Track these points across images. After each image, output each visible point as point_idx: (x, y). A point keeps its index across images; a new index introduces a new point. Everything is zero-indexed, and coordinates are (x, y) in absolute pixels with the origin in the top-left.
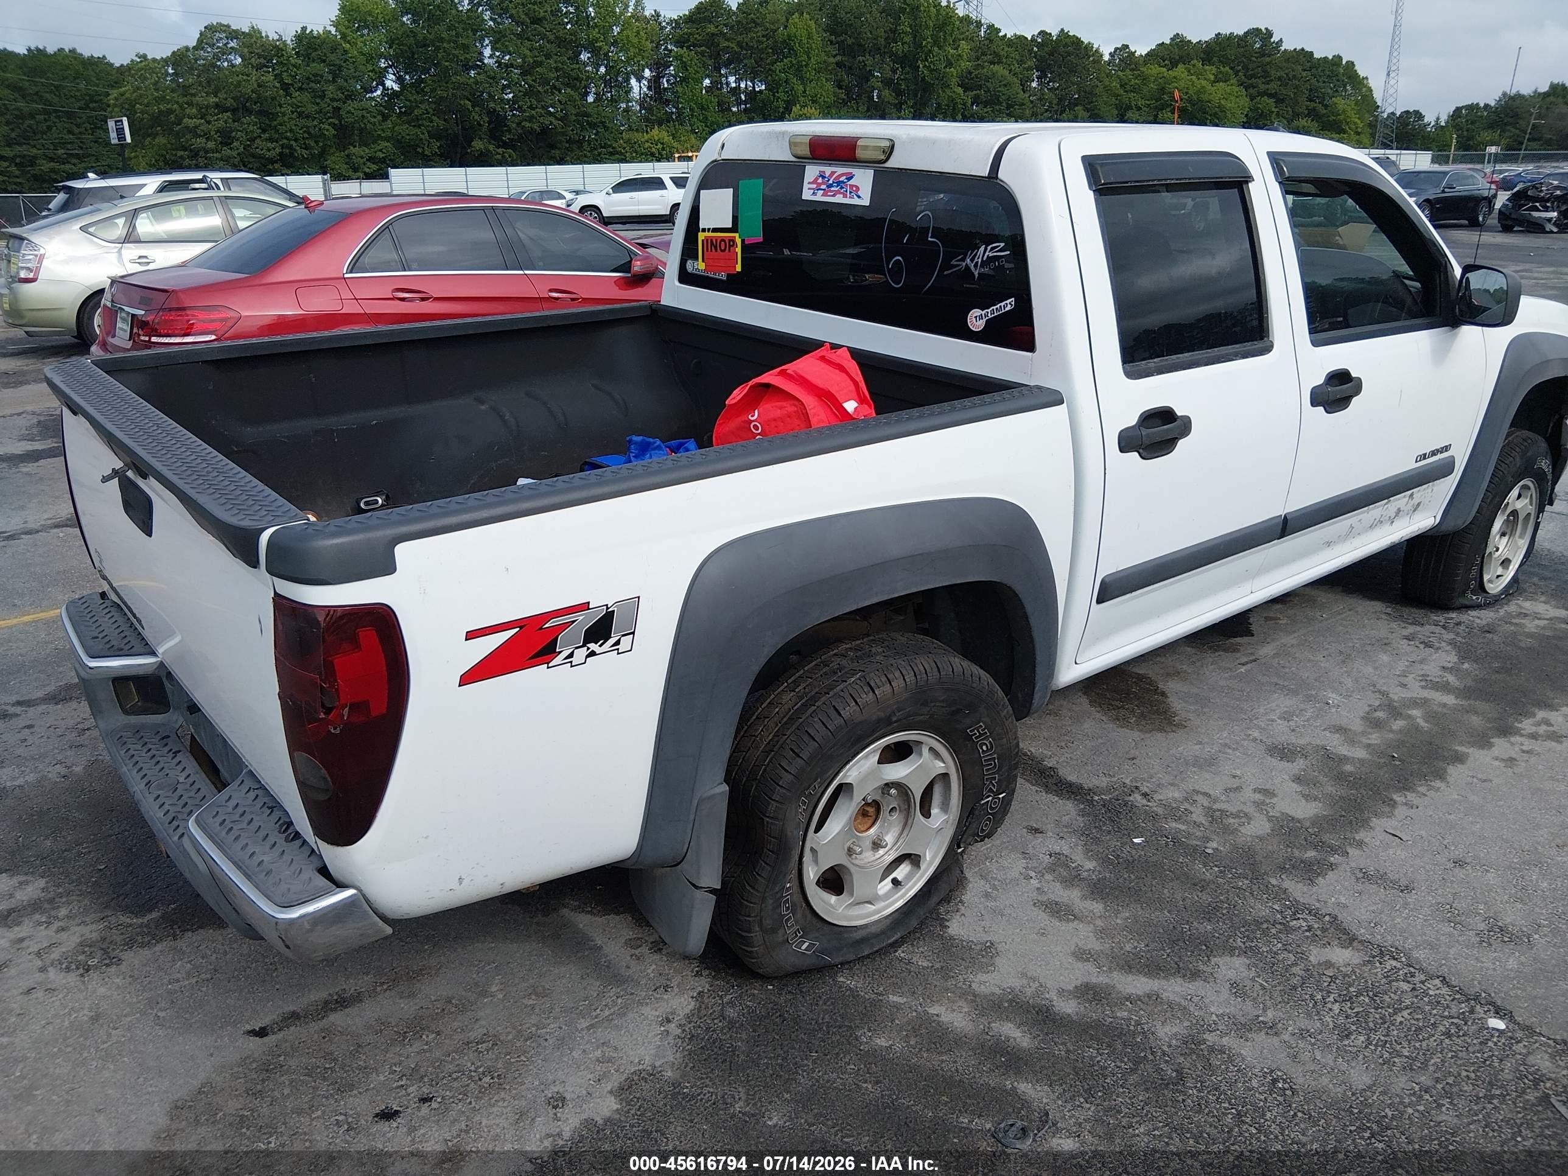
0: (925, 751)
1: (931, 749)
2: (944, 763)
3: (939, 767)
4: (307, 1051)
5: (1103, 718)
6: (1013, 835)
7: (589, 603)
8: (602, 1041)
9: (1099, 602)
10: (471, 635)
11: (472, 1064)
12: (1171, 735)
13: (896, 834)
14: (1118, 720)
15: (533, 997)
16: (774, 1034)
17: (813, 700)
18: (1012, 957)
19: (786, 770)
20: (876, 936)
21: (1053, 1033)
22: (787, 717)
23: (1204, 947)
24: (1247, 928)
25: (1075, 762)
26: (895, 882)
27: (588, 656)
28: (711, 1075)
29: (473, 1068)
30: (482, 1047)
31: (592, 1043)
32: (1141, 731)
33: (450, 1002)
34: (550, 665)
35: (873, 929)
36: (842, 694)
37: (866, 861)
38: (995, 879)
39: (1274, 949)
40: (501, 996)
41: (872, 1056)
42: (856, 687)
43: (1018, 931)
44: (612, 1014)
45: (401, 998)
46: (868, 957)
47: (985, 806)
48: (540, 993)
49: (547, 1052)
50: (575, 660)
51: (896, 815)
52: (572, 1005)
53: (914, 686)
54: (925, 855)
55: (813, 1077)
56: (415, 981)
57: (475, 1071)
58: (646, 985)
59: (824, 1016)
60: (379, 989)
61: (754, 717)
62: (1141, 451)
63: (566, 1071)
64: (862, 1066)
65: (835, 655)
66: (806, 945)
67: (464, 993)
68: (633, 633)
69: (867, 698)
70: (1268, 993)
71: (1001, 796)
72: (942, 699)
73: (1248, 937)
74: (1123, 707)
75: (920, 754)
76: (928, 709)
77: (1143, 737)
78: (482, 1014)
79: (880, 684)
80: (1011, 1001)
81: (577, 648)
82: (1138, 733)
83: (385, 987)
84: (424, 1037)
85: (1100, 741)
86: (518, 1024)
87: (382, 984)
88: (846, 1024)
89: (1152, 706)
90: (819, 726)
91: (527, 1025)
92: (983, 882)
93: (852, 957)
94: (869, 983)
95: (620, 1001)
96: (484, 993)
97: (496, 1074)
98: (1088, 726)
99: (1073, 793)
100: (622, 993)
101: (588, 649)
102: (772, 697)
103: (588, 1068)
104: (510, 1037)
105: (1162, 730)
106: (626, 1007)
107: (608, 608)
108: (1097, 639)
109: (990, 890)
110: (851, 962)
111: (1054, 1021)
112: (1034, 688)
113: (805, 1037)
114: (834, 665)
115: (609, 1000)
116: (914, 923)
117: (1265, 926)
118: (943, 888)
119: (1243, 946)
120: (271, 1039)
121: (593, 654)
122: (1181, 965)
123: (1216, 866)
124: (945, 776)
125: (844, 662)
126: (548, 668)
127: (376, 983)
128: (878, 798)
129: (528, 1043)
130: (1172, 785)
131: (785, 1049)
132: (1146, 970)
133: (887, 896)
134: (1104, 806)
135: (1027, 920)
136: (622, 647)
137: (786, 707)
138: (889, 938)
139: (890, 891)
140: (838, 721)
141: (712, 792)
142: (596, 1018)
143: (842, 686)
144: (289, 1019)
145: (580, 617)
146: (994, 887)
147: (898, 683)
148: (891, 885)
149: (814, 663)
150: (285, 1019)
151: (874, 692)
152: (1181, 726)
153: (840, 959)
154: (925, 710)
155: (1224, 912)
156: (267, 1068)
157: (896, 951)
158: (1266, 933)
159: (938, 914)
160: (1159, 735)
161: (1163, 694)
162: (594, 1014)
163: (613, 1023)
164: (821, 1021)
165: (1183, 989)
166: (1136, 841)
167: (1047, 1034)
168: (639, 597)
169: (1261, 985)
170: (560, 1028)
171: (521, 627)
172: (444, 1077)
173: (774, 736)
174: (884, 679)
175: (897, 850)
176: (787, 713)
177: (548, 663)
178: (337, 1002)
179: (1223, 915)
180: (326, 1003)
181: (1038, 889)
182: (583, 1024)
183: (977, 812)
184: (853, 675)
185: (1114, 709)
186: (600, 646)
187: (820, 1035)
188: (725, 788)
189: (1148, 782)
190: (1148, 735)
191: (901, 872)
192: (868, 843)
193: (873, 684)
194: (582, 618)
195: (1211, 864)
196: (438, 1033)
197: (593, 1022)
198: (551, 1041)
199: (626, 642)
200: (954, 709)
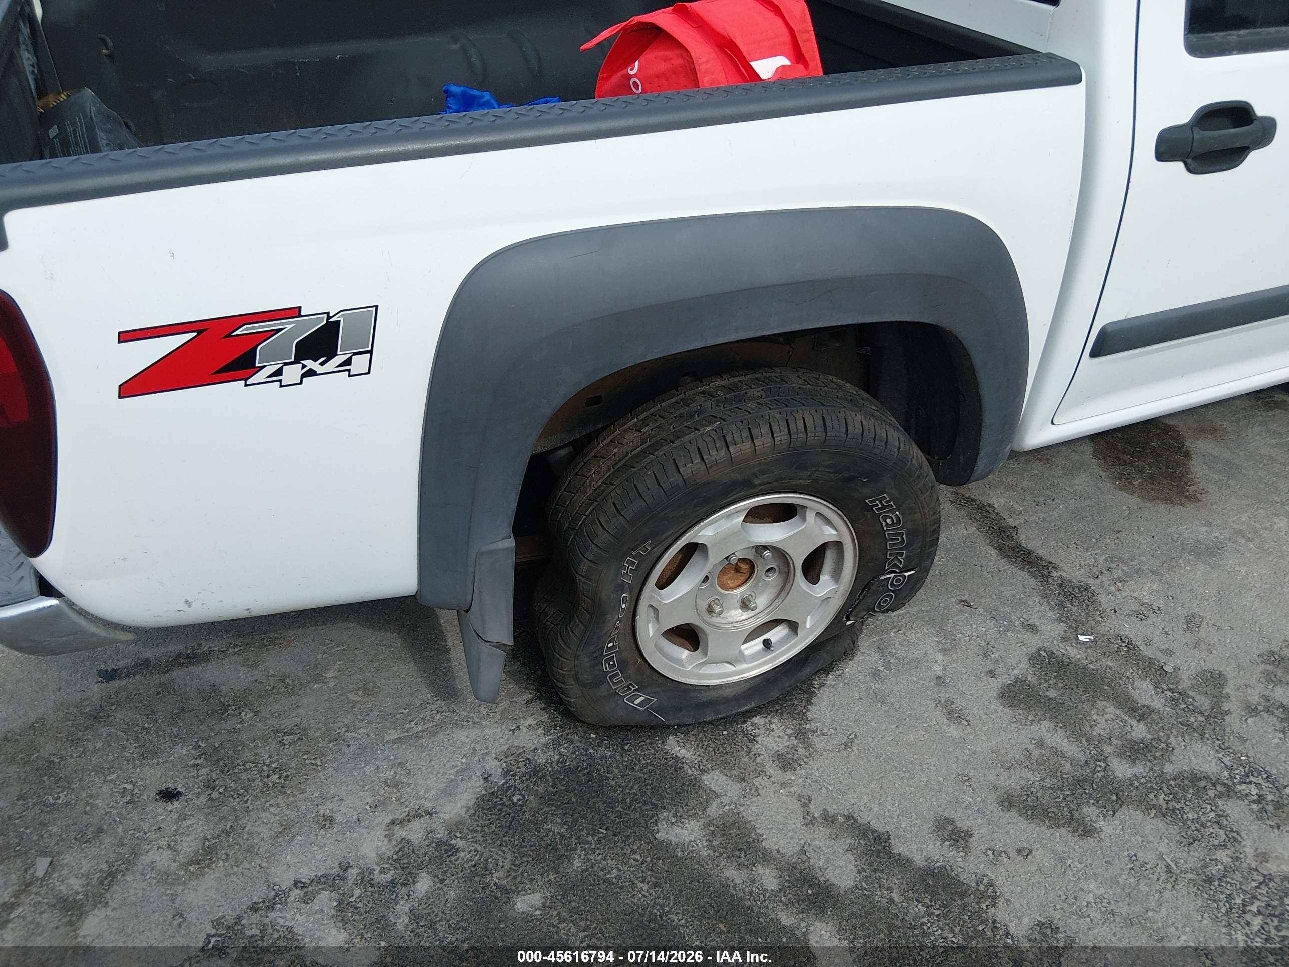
0: (810, 516)
1: (818, 514)
2: (836, 530)
3: (829, 534)
4: (137, 705)
5: (1103, 474)
6: (936, 604)
7: (300, 308)
8: (399, 761)
9: (1095, 354)
10: (125, 337)
11: (270, 757)
12: (1178, 508)
13: (771, 596)
14: (1120, 479)
15: (360, 693)
16: (572, 795)
17: (655, 447)
18: (873, 759)
19: (603, 526)
20: (726, 701)
21: (882, 872)
22: (623, 462)
23: (1114, 797)
24: (1179, 781)
25: (1046, 525)
26: (767, 643)
27: (303, 376)
28: (486, 829)
29: (267, 762)
30: (287, 739)
31: (390, 760)
32: (1143, 497)
33: (283, 680)
34: (249, 382)
35: (726, 693)
36: (688, 446)
37: (730, 619)
38: (893, 655)
39: (1203, 819)
40: (331, 685)
41: (661, 850)
42: (708, 439)
43: (893, 727)
44: (424, 731)
45: (243, 666)
46: (711, 722)
47: (885, 583)
48: (368, 690)
49: (343, 760)
50: (286, 378)
51: (772, 578)
52: (391, 711)
53: (785, 447)
54: (805, 622)
55: (589, 860)
56: (264, 650)
57: (268, 766)
58: (471, 705)
59: (634, 785)
60: (231, 650)
61: (593, 454)
62: (1189, 161)
63: (349, 788)
64: (649, 859)
65: (702, 393)
66: (642, 699)
67: (300, 673)
68: (371, 352)
69: (716, 455)
70: (1174, 879)
71: (907, 574)
72: (827, 464)
73: (1175, 794)
74: (1131, 464)
75: (804, 519)
76: (809, 474)
77: (1141, 505)
78: (305, 701)
79: (737, 439)
80: (848, 817)
81: (286, 364)
82: (1139, 500)
83: (236, 650)
84: (243, 714)
85: (1088, 502)
86: (332, 721)
87: (235, 646)
88: (653, 801)
89: (1168, 468)
90: (650, 482)
91: (340, 724)
92: (877, 656)
93: (690, 721)
94: (699, 755)
95: (438, 716)
96: (318, 678)
97: (285, 774)
98: (1081, 482)
99: (1029, 563)
100: (444, 708)
101: (304, 366)
102: (616, 434)
103: (372, 789)
104: (318, 734)
105: (1168, 500)
106: (441, 726)
107: (329, 317)
108: (1090, 396)
109: (881, 669)
110: (689, 725)
111: (890, 855)
112: (978, 454)
113: (602, 807)
114: (694, 407)
115: (429, 713)
116: (775, 694)
117: (1203, 784)
118: (824, 656)
119: (1165, 806)
120: (115, 684)
121: (311, 373)
122: (1076, 815)
123: (1170, 690)
124: (838, 544)
125: (708, 404)
126: (246, 385)
127: (231, 644)
128: (750, 557)
129: (330, 745)
130: (1154, 573)
131: (576, 816)
132: (1030, 813)
133: (754, 657)
134: (1061, 585)
135: (910, 715)
136: (355, 368)
137: (625, 449)
138: (739, 707)
139: (758, 652)
140: (675, 479)
141: (492, 547)
142: (407, 731)
143: (692, 436)
144: (140, 665)
145: (288, 325)
146: (888, 665)
147: (763, 442)
148: (762, 646)
149: (674, 400)
150: (136, 665)
151: (728, 448)
152: (1194, 498)
153: (677, 721)
154: (804, 474)
155: (1158, 754)
156: (97, 716)
157: (745, 722)
158: (1200, 792)
159: (811, 685)
160: (1162, 507)
161: (1187, 455)
162: (408, 726)
163: (420, 741)
164: (628, 791)
165: (1067, 849)
166: (1082, 638)
167: (875, 871)
168: (377, 307)
169: (1168, 866)
170: (368, 735)
171: (199, 332)
172: (238, 765)
173: (603, 483)
174: (745, 434)
175: (768, 614)
176: (623, 458)
177: (246, 380)
178: (188, 657)
179: (1155, 758)
180: (179, 655)
181: (939, 678)
182: (394, 735)
183: (873, 587)
184: (710, 423)
185: (1120, 465)
186: (322, 364)
187: (619, 809)
188: (511, 543)
189: (1126, 563)
190: (1149, 504)
191: (776, 634)
192: (736, 601)
193: (729, 439)
194: (290, 327)
195: (1165, 687)
196: (256, 713)
197: (402, 735)
198: (352, 748)
199: (360, 363)
200: (846, 475)
